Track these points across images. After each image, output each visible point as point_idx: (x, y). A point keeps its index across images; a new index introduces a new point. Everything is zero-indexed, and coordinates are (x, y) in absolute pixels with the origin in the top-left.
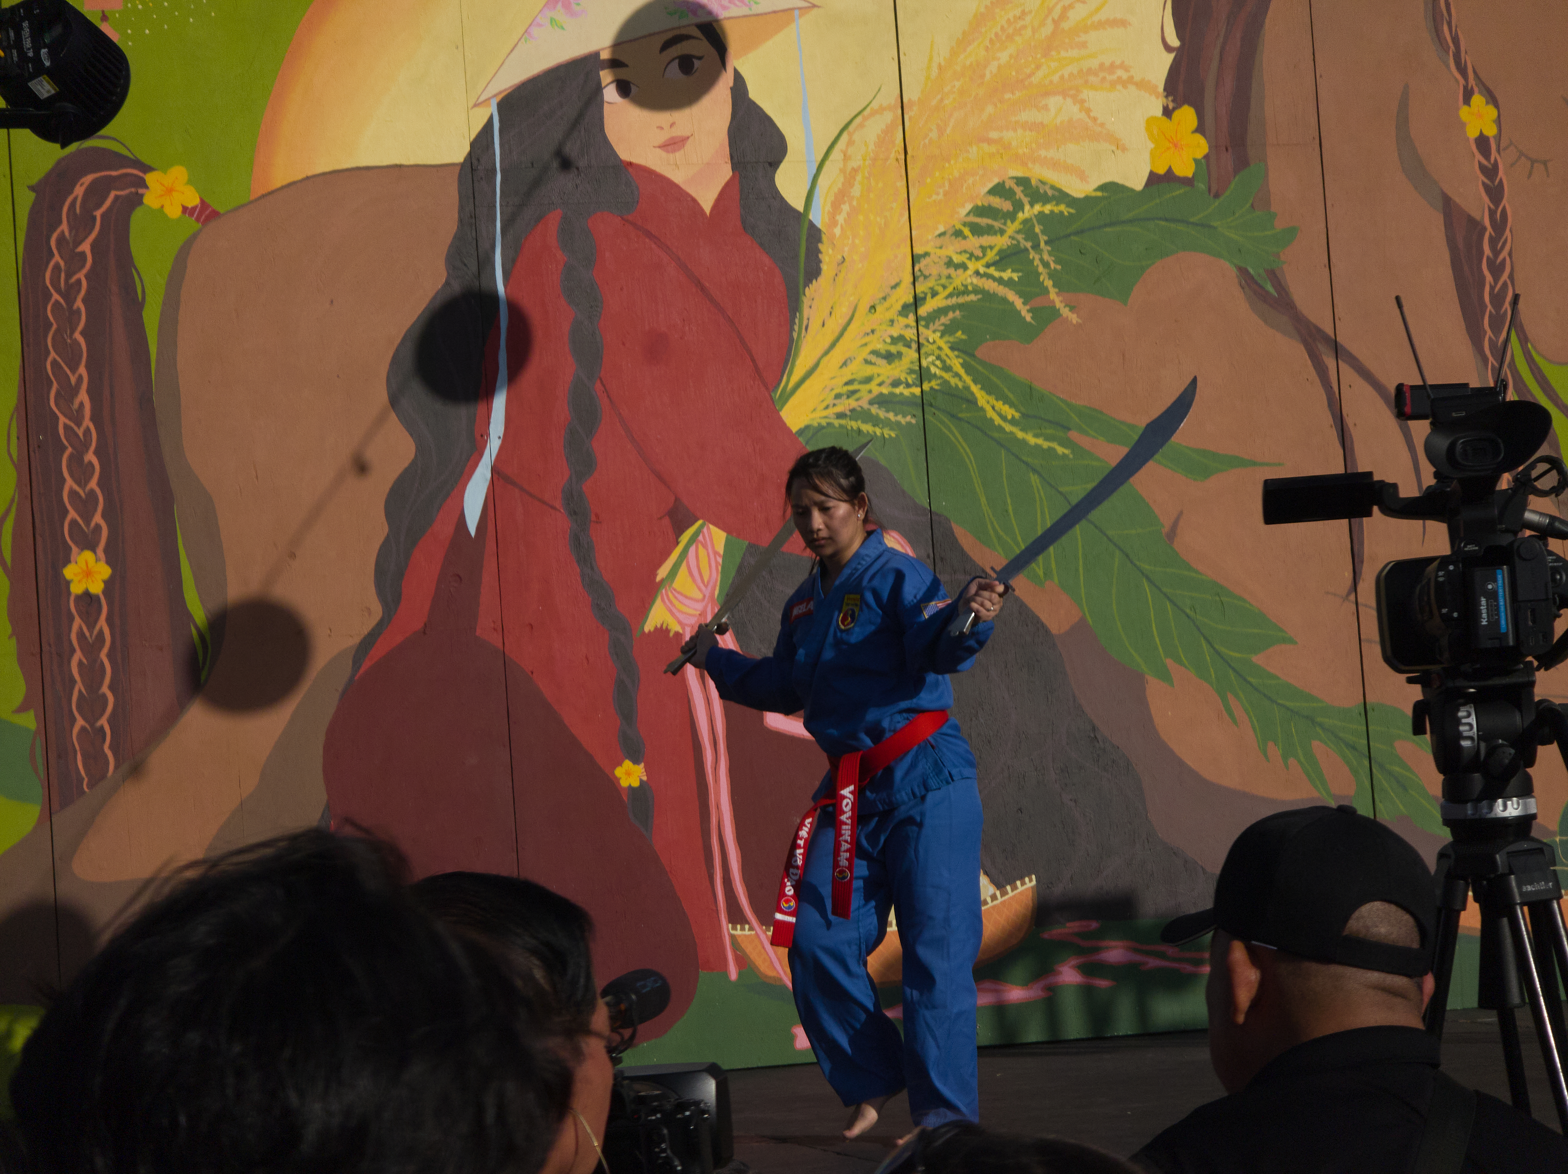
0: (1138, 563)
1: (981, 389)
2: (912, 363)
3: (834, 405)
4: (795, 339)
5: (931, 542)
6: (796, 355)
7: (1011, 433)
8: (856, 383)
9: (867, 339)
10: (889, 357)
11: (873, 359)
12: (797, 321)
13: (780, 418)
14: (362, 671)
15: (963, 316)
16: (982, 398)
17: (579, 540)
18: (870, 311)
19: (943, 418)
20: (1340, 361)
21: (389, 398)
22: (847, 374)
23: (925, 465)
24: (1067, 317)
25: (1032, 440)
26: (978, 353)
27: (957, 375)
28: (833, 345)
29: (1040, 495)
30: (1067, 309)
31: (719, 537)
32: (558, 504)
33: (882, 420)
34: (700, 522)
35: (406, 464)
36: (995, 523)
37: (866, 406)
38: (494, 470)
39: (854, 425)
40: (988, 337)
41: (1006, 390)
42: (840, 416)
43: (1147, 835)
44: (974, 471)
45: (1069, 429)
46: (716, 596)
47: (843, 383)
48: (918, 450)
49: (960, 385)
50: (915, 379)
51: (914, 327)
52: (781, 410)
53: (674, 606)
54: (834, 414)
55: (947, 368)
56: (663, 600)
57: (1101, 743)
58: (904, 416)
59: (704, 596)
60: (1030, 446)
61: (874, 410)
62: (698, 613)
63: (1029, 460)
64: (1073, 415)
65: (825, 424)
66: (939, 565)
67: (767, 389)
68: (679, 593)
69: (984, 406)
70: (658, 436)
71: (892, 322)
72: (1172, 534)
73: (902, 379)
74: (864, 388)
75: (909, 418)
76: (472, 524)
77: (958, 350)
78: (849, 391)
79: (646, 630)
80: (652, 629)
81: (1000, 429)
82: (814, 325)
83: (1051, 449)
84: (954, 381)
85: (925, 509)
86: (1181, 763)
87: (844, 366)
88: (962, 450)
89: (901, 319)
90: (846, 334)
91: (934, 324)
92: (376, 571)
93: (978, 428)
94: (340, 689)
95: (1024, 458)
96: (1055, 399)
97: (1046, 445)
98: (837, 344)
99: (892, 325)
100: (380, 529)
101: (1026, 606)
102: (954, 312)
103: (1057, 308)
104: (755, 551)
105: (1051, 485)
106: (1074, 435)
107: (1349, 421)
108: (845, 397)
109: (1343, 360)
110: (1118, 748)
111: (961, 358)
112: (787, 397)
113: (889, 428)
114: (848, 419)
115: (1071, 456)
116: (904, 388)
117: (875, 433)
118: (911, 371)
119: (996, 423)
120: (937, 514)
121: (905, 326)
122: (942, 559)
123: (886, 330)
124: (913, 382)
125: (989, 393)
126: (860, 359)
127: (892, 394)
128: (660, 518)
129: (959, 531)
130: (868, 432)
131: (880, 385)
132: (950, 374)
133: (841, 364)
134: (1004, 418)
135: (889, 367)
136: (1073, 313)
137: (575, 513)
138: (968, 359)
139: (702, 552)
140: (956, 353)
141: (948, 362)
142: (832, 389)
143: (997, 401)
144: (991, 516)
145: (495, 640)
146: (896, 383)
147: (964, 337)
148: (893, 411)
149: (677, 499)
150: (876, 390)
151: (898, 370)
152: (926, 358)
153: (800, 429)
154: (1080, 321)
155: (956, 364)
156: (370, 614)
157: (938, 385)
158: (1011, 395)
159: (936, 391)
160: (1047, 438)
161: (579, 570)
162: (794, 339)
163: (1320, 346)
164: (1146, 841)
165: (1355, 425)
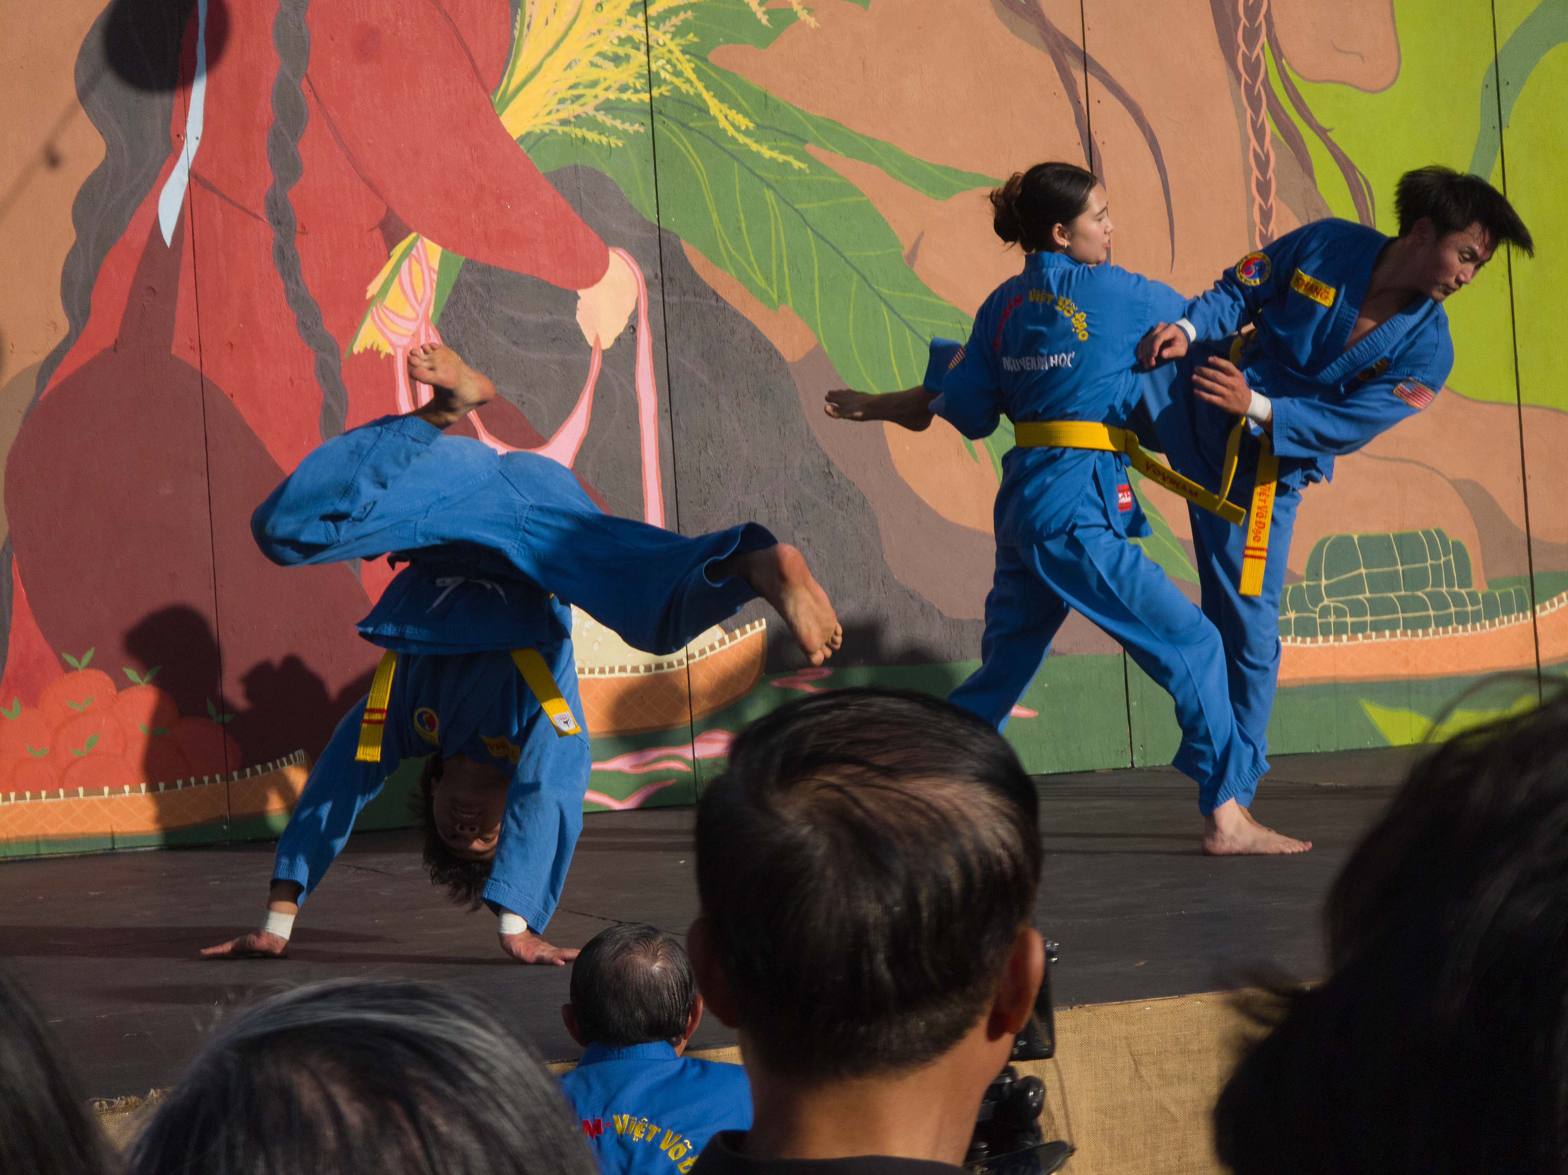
0: (876, 287)
1: (714, 96)
2: (641, 66)
3: (558, 111)
4: (516, 36)
5: (659, 261)
6: (517, 56)
7: (745, 145)
8: (581, 87)
9: (593, 40)
10: (616, 60)
11: (599, 61)
12: (518, 18)
13: (500, 124)
14: (46, 391)
15: (696, 18)
16: (715, 106)
17: (283, 251)
18: (596, 10)
19: (674, 127)
20: (1088, 73)
21: (77, 92)
22: (572, 77)
23: (653, 177)
24: (805, 20)
25: (767, 153)
26: (711, 58)
27: (688, 81)
28: (557, 45)
29: (774, 211)
30: (806, 11)
31: (433, 252)
32: (261, 213)
33: (608, 128)
34: (413, 235)
35: (95, 164)
36: (727, 242)
37: (591, 112)
38: (192, 174)
39: (579, 132)
40: (721, 40)
41: (739, 98)
42: (564, 122)
43: (882, 576)
44: (705, 185)
45: (806, 142)
46: (430, 316)
47: (568, 86)
48: (646, 160)
49: (692, 91)
50: (643, 83)
51: (643, 27)
52: (501, 113)
53: (385, 325)
54: (557, 120)
55: (678, 73)
56: (373, 319)
57: (836, 479)
58: (632, 124)
59: (418, 315)
60: (765, 158)
61: (601, 117)
62: (411, 333)
63: (764, 174)
64: (810, 127)
65: (547, 131)
66: (667, 286)
67: (486, 90)
68: (390, 311)
69: (716, 115)
70: (370, 141)
71: (620, 21)
72: (912, 257)
73: (630, 83)
74: (590, 92)
75: (636, 127)
76: (168, 232)
77: (690, 54)
78: (573, 96)
79: (355, 351)
80: (362, 351)
81: (733, 140)
82: (537, 23)
83: (786, 164)
84: (685, 87)
85: (652, 225)
86: (919, 502)
87: (569, 69)
88: (693, 163)
89: (629, 18)
90: (571, 33)
91: (664, 25)
92: (62, 280)
93: (710, 139)
94: (23, 410)
95: (758, 172)
96: (791, 108)
97: (781, 158)
98: (562, 45)
99: (620, 25)
100: (68, 237)
101: (759, 332)
102: (685, 12)
103: (795, 10)
104: (473, 266)
105: (786, 202)
106: (811, 148)
107: (1097, 139)
108: (569, 102)
109: (1092, 74)
110: (854, 484)
111: (693, 62)
112: (506, 101)
113: (616, 136)
114: (572, 125)
115: (808, 171)
116: (632, 93)
117: (601, 142)
118: (640, 76)
119: (729, 134)
120: (666, 231)
121: (634, 28)
122: (671, 279)
123: (613, 31)
124: (641, 87)
125: (722, 101)
126: (585, 61)
127: (619, 100)
128: (371, 230)
129: (689, 249)
130: (593, 140)
131: (606, 89)
132: (681, 79)
133: (565, 66)
134: (737, 129)
135: (616, 70)
136: (811, 16)
137: (279, 223)
138: (700, 63)
139: (416, 267)
140: (688, 57)
141: (679, 66)
142: (556, 93)
143: (730, 109)
144: (723, 234)
145: (192, 359)
146: (623, 89)
147: (696, 40)
148: (621, 119)
149: (389, 210)
150: (603, 95)
151: (628, 74)
152: (656, 62)
153: (522, 136)
154: (818, 25)
155: (688, 68)
156: (56, 328)
157: (668, 91)
158: (745, 104)
159: (666, 97)
160: (783, 151)
161: (282, 285)
162: (515, 38)
163: (1067, 57)
164: (881, 585)
165: (1104, 143)
